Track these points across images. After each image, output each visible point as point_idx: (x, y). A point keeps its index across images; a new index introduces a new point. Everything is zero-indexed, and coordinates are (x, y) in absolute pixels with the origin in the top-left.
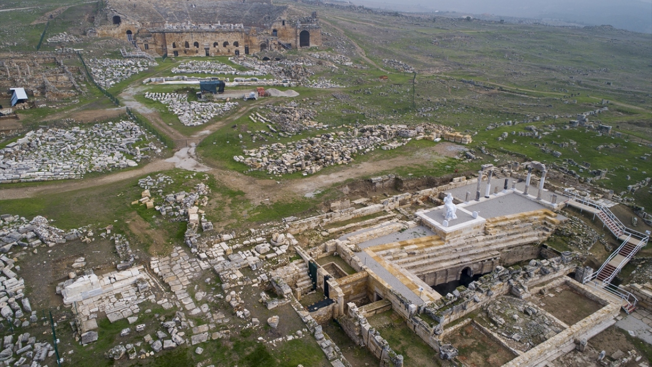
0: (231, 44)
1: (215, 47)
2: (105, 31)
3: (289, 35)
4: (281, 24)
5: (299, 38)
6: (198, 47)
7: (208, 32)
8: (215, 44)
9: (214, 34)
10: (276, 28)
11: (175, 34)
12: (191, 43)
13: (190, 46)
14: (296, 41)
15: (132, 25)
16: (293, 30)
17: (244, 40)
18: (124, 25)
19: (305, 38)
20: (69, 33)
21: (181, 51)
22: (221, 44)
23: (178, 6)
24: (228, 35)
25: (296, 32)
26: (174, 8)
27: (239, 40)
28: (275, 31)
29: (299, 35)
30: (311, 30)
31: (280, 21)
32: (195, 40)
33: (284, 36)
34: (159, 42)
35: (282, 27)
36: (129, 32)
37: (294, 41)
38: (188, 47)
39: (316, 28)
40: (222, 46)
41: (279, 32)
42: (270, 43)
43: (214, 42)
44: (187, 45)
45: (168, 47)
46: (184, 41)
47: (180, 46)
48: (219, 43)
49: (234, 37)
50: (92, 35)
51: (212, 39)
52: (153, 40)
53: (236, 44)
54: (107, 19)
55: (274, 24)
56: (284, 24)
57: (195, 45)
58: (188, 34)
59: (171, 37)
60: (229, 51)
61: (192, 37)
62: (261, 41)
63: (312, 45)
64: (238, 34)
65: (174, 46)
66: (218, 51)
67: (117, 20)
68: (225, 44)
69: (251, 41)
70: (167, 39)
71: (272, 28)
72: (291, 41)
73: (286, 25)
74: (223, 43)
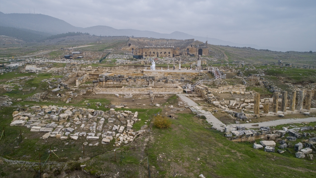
0: (167, 53)
1: (161, 54)
2: (125, 49)
3: (194, 51)
4: (191, 46)
5: (198, 52)
6: (154, 54)
7: (159, 48)
8: (161, 53)
9: (161, 49)
10: (189, 48)
11: (146, 49)
12: (152, 52)
13: (152, 53)
14: (197, 53)
15: (134, 46)
16: (195, 49)
17: (172, 51)
18: (131, 46)
19: (200, 52)
20: (113, 49)
21: (148, 55)
22: (163, 53)
23: (157, 43)
24: (166, 49)
25: (197, 49)
26: (155, 43)
27: (170, 51)
28: (188, 49)
29: (198, 51)
30: (203, 49)
31: (190, 45)
32: (153, 51)
33: (191, 51)
34: (141, 52)
35: (191, 48)
36: (133, 49)
37: (196, 53)
38: (151, 54)
39: (205, 48)
40: (164, 54)
41: (190, 50)
42: (183, 53)
43: (160, 52)
44: (151, 53)
45: (143, 53)
46: (149, 51)
47: (148, 53)
48: (162, 52)
49: (169, 50)
50: (120, 50)
51: (160, 51)
52: (139, 51)
53: (169, 53)
54: (127, 45)
55: (188, 46)
56: (192, 46)
57: (153, 53)
58: (151, 49)
59: (145, 50)
60: (166, 56)
61: (153, 50)
62: (180, 52)
63: (203, 55)
64: (170, 49)
65: (146, 53)
66: (162, 55)
67: (130, 45)
68: (165, 53)
69: (175, 52)
70: (143, 50)
71: (187, 48)
72: (195, 53)
73: (193, 47)
74: (164, 52)
